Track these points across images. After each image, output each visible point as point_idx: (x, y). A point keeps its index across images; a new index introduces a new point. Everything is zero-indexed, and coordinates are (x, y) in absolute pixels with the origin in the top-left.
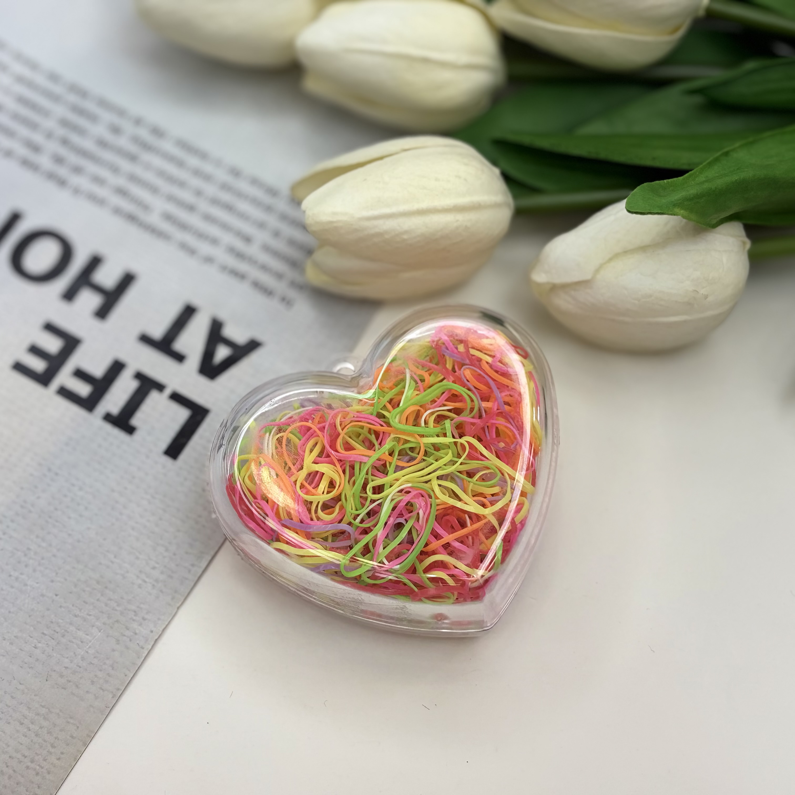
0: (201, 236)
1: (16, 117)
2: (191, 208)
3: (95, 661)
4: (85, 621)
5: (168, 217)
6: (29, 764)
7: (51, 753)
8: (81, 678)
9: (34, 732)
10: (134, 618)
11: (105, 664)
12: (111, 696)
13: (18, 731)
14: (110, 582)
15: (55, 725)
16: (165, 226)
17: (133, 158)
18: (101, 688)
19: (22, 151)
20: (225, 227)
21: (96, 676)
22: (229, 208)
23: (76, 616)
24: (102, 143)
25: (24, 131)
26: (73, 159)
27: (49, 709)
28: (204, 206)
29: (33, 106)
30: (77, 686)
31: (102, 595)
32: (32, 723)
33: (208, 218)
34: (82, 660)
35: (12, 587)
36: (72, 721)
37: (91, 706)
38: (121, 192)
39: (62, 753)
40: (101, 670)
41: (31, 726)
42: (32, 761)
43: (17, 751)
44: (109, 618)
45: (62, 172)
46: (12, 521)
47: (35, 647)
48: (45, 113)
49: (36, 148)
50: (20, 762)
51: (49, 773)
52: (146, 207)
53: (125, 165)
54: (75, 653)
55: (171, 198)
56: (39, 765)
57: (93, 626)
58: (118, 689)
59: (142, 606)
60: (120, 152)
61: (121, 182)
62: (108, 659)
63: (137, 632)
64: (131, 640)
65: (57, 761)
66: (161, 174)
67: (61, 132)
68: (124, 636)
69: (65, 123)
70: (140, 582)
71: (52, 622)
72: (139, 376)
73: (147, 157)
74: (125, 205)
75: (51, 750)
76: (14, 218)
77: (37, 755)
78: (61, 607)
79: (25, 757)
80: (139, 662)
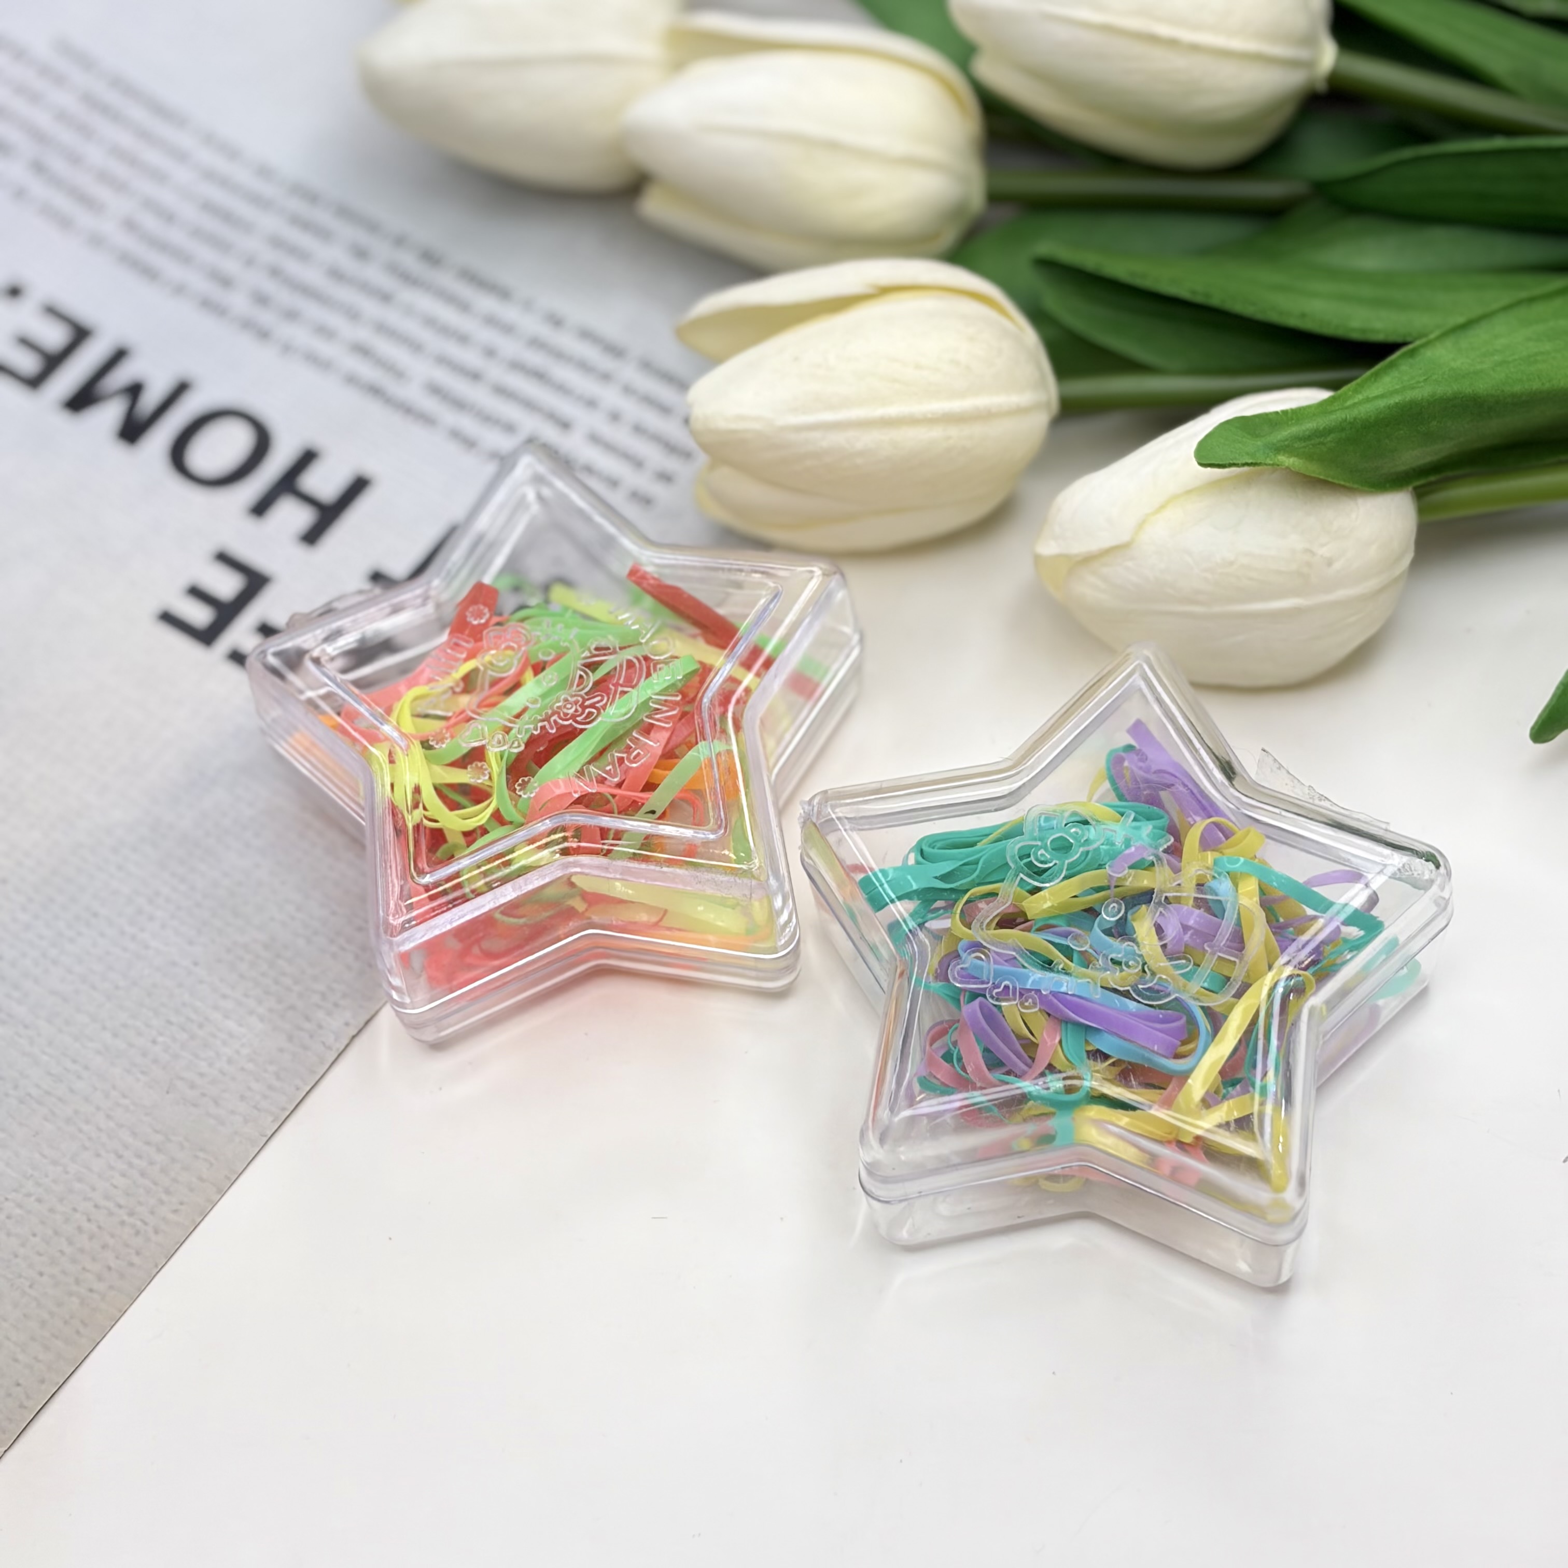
0: (488, 419)
1: (197, 233)
2: (475, 376)
3: (250, 1066)
4: (238, 1004)
5: (435, 390)
6: (126, 1218)
7: (162, 1202)
8: (224, 1091)
9: (139, 1171)
10: (321, 1003)
11: (266, 1070)
12: (270, 1119)
13: (112, 1168)
14: (286, 947)
15: (173, 1160)
16: (429, 404)
17: (386, 298)
18: (255, 1107)
19: (201, 285)
20: (530, 405)
21: (249, 1089)
22: (539, 376)
23: (224, 997)
24: (336, 274)
25: (206, 254)
26: (284, 296)
27: (167, 1137)
28: (496, 372)
29: (228, 217)
30: (216, 1103)
31: (271, 967)
32: (137, 1156)
33: (501, 391)
34: (228, 1064)
35: (125, 950)
36: (201, 1155)
37: (236, 1133)
38: (362, 350)
39: (181, 1204)
40: (257, 1080)
41: (136, 1161)
42: (131, 1214)
43: (107, 1197)
44: (279, 1001)
45: (266, 318)
46: (134, 850)
47: (154, 1042)
48: (246, 227)
49: (226, 282)
50: (111, 1214)
51: (156, 1232)
52: (399, 374)
53: (371, 308)
54: (217, 1053)
55: (443, 361)
56: (142, 1221)
57: (251, 1013)
58: (284, 1109)
60: (366, 288)
61: (363, 334)
63: (324, 1024)
64: (311, 1037)
65: (172, 1215)
66: (430, 322)
67: (269, 256)
68: (302, 1029)
69: (277, 243)
71: (184, 1005)
73: (408, 295)
74: (367, 371)
75: (164, 1197)
76: (180, 389)
77: (140, 1203)
78: (201, 982)
79: (120, 1206)
80: (322, 1070)
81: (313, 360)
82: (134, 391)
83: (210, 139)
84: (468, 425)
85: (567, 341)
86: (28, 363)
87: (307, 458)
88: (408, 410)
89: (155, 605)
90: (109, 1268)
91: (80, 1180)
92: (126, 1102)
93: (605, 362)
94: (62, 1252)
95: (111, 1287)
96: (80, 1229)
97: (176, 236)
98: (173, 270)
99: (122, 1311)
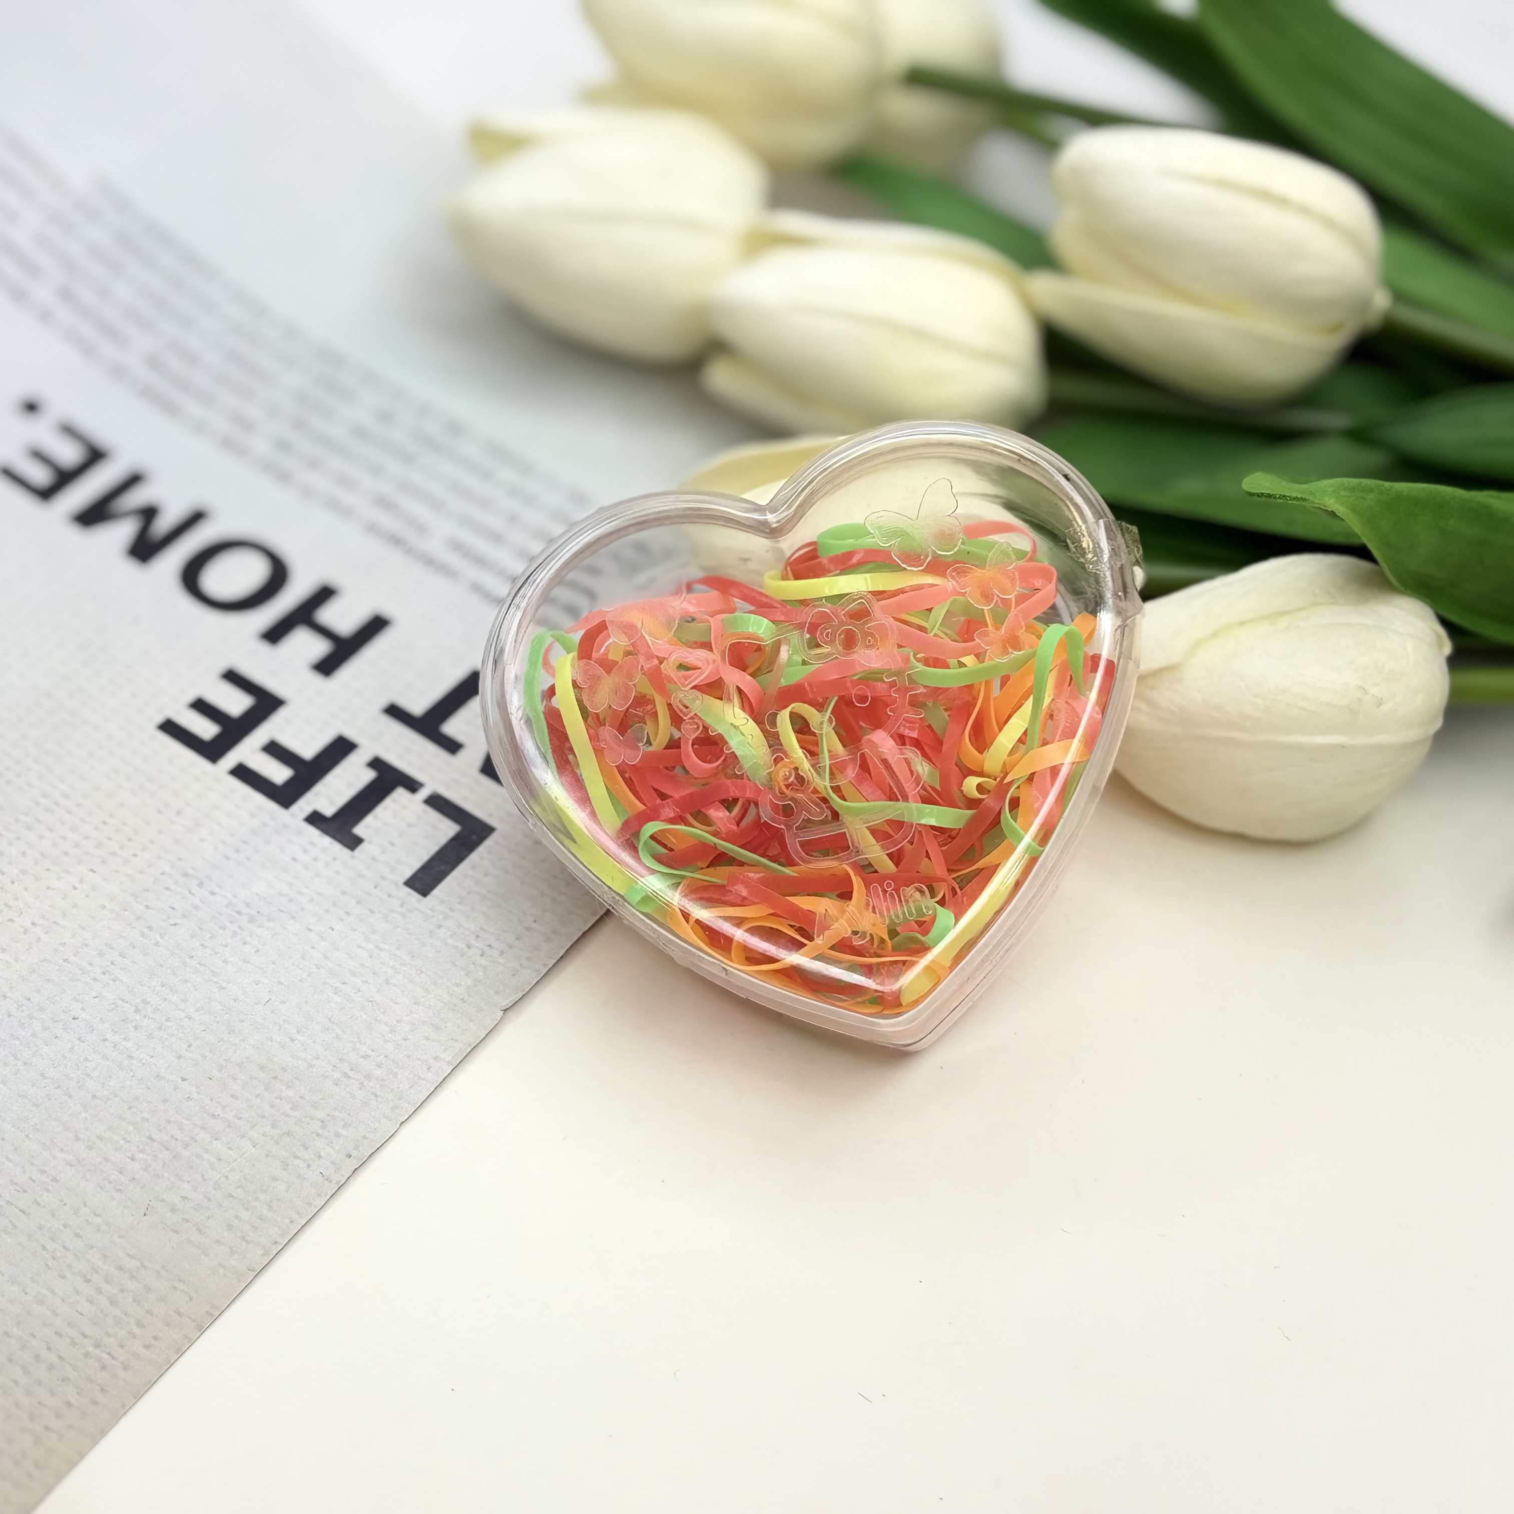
1: (221, 379)
2: (497, 538)
3: (239, 1193)
4: (229, 1126)
5: (458, 547)
6: (91, 1349)
7: (134, 1336)
8: (209, 1218)
9: (108, 1298)
10: (320, 1131)
11: (257, 1199)
12: (260, 1252)
13: (78, 1292)
14: (284, 1069)
15: (148, 1289)
16: (451, 559)
17: (408, 459)
18: (243, 1238)
21: (237, 1217)
23: (214, 1117)
24: (360, 432)
25: (229, 399)
26: (307, 447)
27: (142, 1263)
28: (519, 536)
29: (253, 368)
30: (199, 1230)
31: (266, 1089)
32: (107, 1282)
34: (215, 1189)
35: (105, 1057)
36: (181, 1286)
37: (221, 1265)
38: (384, 503)
39: (155, 1338)
40: (247, 1209)
41: (105, 1287)
42: (97, 1346)
43: (71, 1325)
44: (274, 1126)
45: (287, 462)
46: (122, 955)
47: (132, 1159)
49: (247, 425)
50: (74, 1343)
51: (125, 1368)
52: (421, 529)
53: (394, 467)
54: (203, 1176)
55: (466, 522)
56: (109, 1354)
57: (243, 1137)
58: (275, 1243)
59: (337, 1114)
60: (388, 447)
61: (386, 488)
62: (263, 1191)
63: (322, 1154)
64: (309, 1166)
65: (145, 1351)
66: (454, 486)
67: (294, 409)
68: (299, 1158)
70: (337, 1075)
71: (169, 1122)
72: (376, 764)
73: (431, 460)
74: (387, 521)
75: (135, 1330)
76: (195, 518)
77: (108, 1335)
78: (189, 1099)
79: (85, 1336)
80: (319, 1203)
81: (333, 505)
82: (149, 514)
83: (239, 297)
84: (490, 581)
86: (40, 476)
87: (324, 594)
88: (429, 562)
89: (160, 717)
90: (69, 1404)
91: (41, 1303)
92: (96, 1220)
94: (16, 1383)
95: (70, 1427)
96: (37, 1358)
97: (200, 379)
98: (194, 409)
99: (82, 1455)
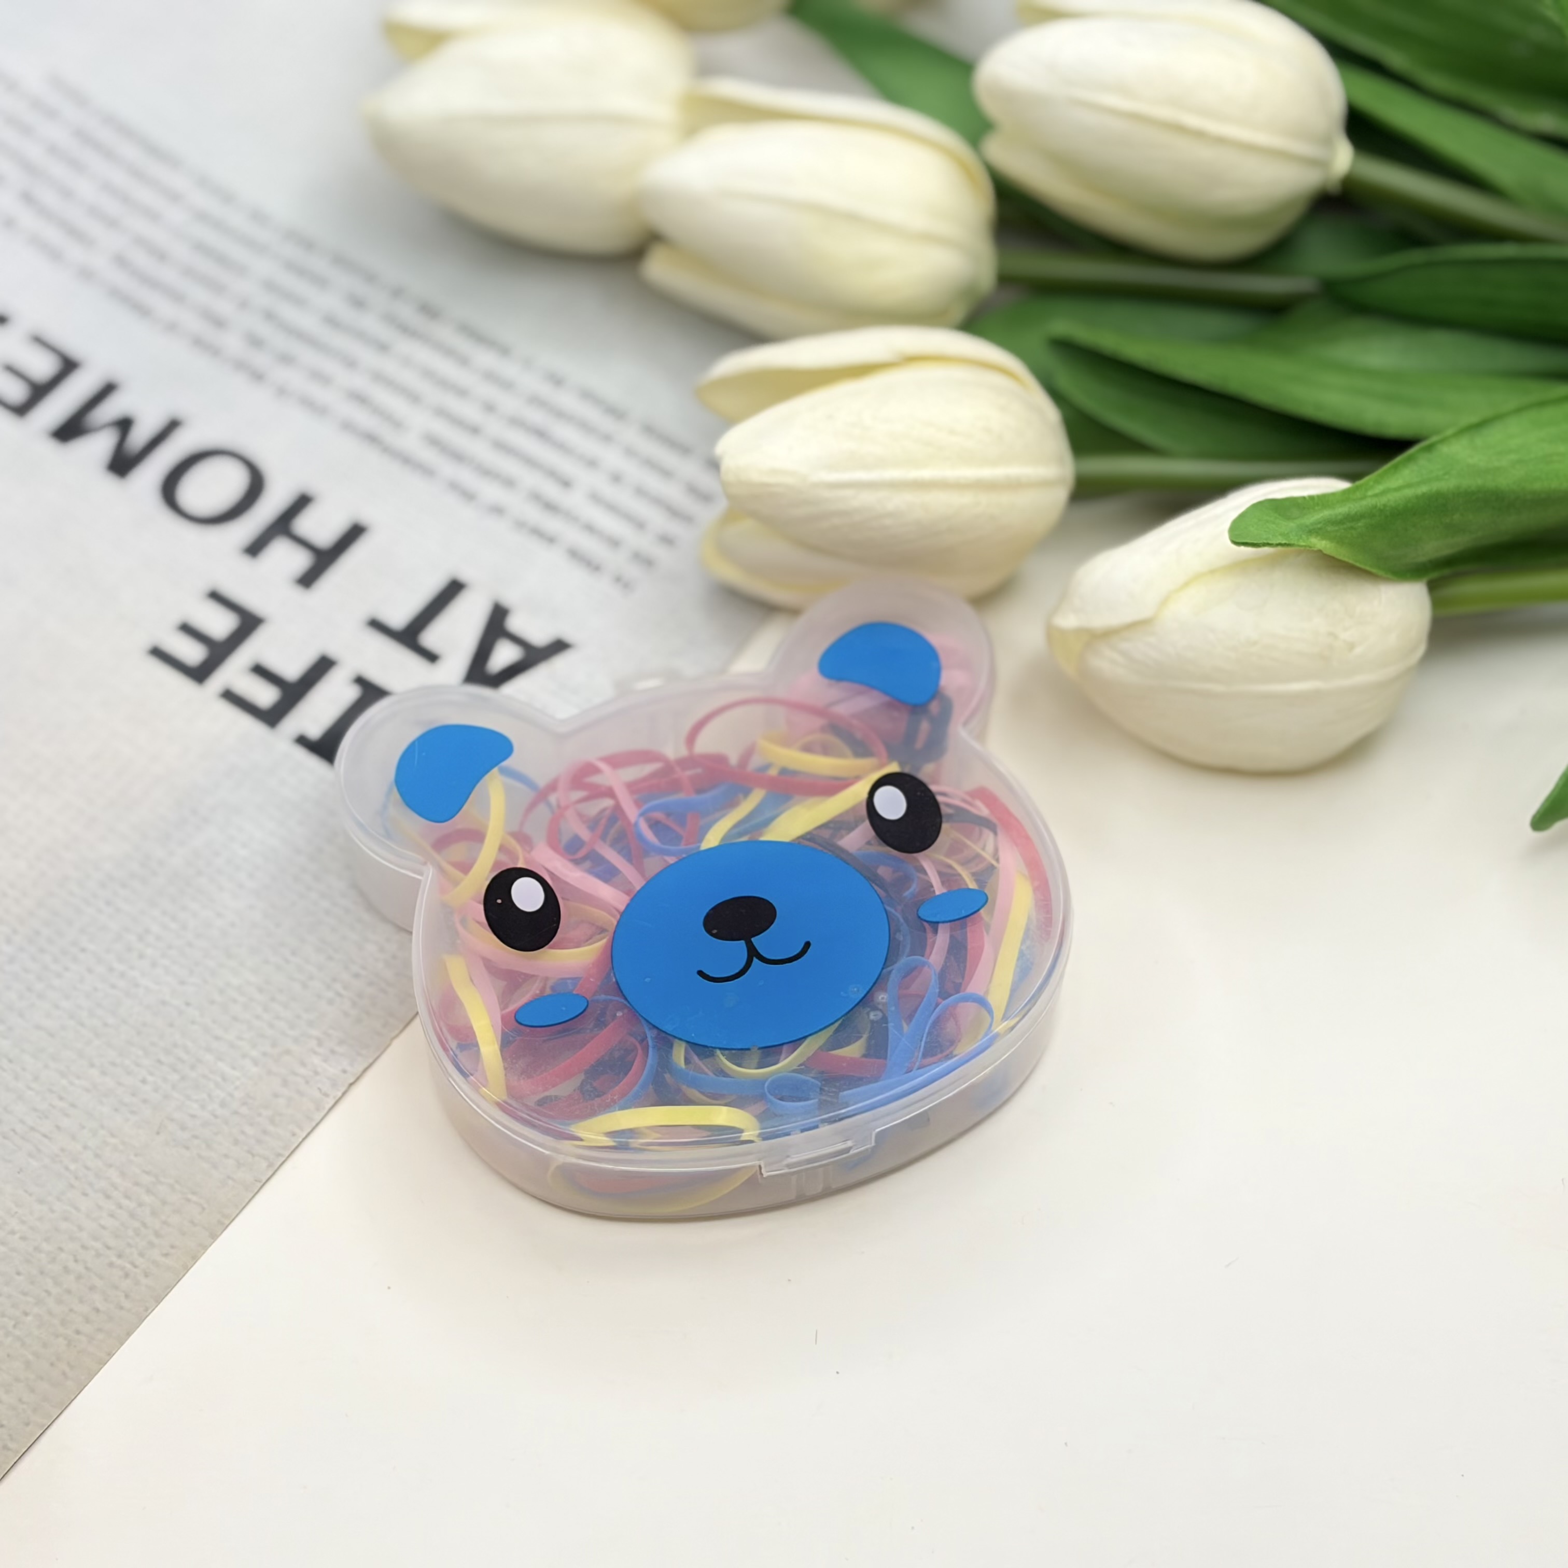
0: (487, 472)
1: (189, 272)
2: (475, 430)
3: (244, 1110)
4: (232, 1047)
5: (434, 441)
6: (114, 1259)
7: (151, 1245)
8: (216, 1134)
9: (128, 1212)
10: (317, 1048)
11: (260, 1115)
12: (264, 1164)
13: (100, 1208)
15: (164, 1203)
16: (428, 455)
17: (383, 348)
18: (249, 1152)
19: (193, 323)
20: (531, 462)
21: (243, 1132)
22: (541, 434)
23: (217, 1038)
24: (331, 321)
25: (200, 295)
26: (278, 340)
27: (156, 1178)
28: (495, 427)
29: (222, 260)
30: (208, 1146)
31: (265, 1010)
32: (126, 1197)
33: (501, 446)
34: (221, 1107)
35: (113, 986)
36: (194, 1198)
37: (229, 1177)
38: (359, 398)
39: (172, 1247)
40: (251, 1124)
41: (125, 1202)
42: (120, 1256)
43: (96, 1238)
44: (274, 1045)
45: (260, 360)
46: (124, 885)
47: (144, 1081)
48: (240, 270)
49: (219, 323)
50: (99, 1255)
51: (146, 1275)
52: (397, 424)
53: (368, 357)
54: (209, 1096)
55: (441, 413)
56: (131, 1263)
57: (245, 1056)
58: (279, 1155)
60: (361, 335)
61: (359, 382)
62: (265, 1107)
63: (320, 1070)
64: (307, 1082)
65: (163, 1259)
66: (428, 374)
67: (263, 299)
68: (297, 1075)
69: (270, 286)
71: (175, 1045)
72: (360, 681)
73: (405, 346)
74: (363, 418)
75: (154, 1240)
76: (172, 426)
77: (129, 1245)
78: (193, 1022)
79: (109, 1248)
80: (318, 1117)
81: (309, 404)
82: (124, 425)
83: (204, 182)
84: (467, 477)
85: (567, 400)
86: (14, 391)
87: (302, 502)
88: (406, 460)
89: (147, 642)
90: (97, 1310)
91: (66, 1219)
92: (113, 1141)
93: (606, 423)
94: (48, 1293)
95: (100, 1330)
96: (66, 1270)
97: (168, 275)
98: (164, 308)
99: (110, 1355)
